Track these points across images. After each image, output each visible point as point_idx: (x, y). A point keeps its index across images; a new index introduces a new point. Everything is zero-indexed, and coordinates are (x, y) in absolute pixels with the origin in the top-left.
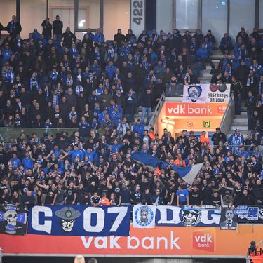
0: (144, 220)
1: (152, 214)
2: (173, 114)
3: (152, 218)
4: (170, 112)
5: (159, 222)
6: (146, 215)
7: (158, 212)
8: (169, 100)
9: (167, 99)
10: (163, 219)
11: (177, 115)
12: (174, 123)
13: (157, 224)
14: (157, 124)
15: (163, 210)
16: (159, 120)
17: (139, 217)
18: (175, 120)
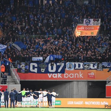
0: (70, 68)
1: (73, 65)
2: (80, 30)
3: (73, 67)
4: (79, 29)
5: (75, 68)
7: (75, 65)
8: (79, 25)
10: (77, 67)
11: (82, 30)
12: (80, 33)
14: (75, 33)
15: (77, 64)
16: (75, 32)
17: (68, 66)
18: (81, 32)
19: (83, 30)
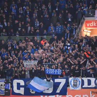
0: (75, 85)
1: (80, 82)
3: (80, 84)
4: (88, 25)
6: (76, 83)
7: (83, 81)
9: (86, 18)
10: (86, 85)
12: (90, 32)
13: (82, 88)
14: (81, 32)
15: (86, 80)
16: (82, 30)
18: (91, 30)
19: (95, 27)
